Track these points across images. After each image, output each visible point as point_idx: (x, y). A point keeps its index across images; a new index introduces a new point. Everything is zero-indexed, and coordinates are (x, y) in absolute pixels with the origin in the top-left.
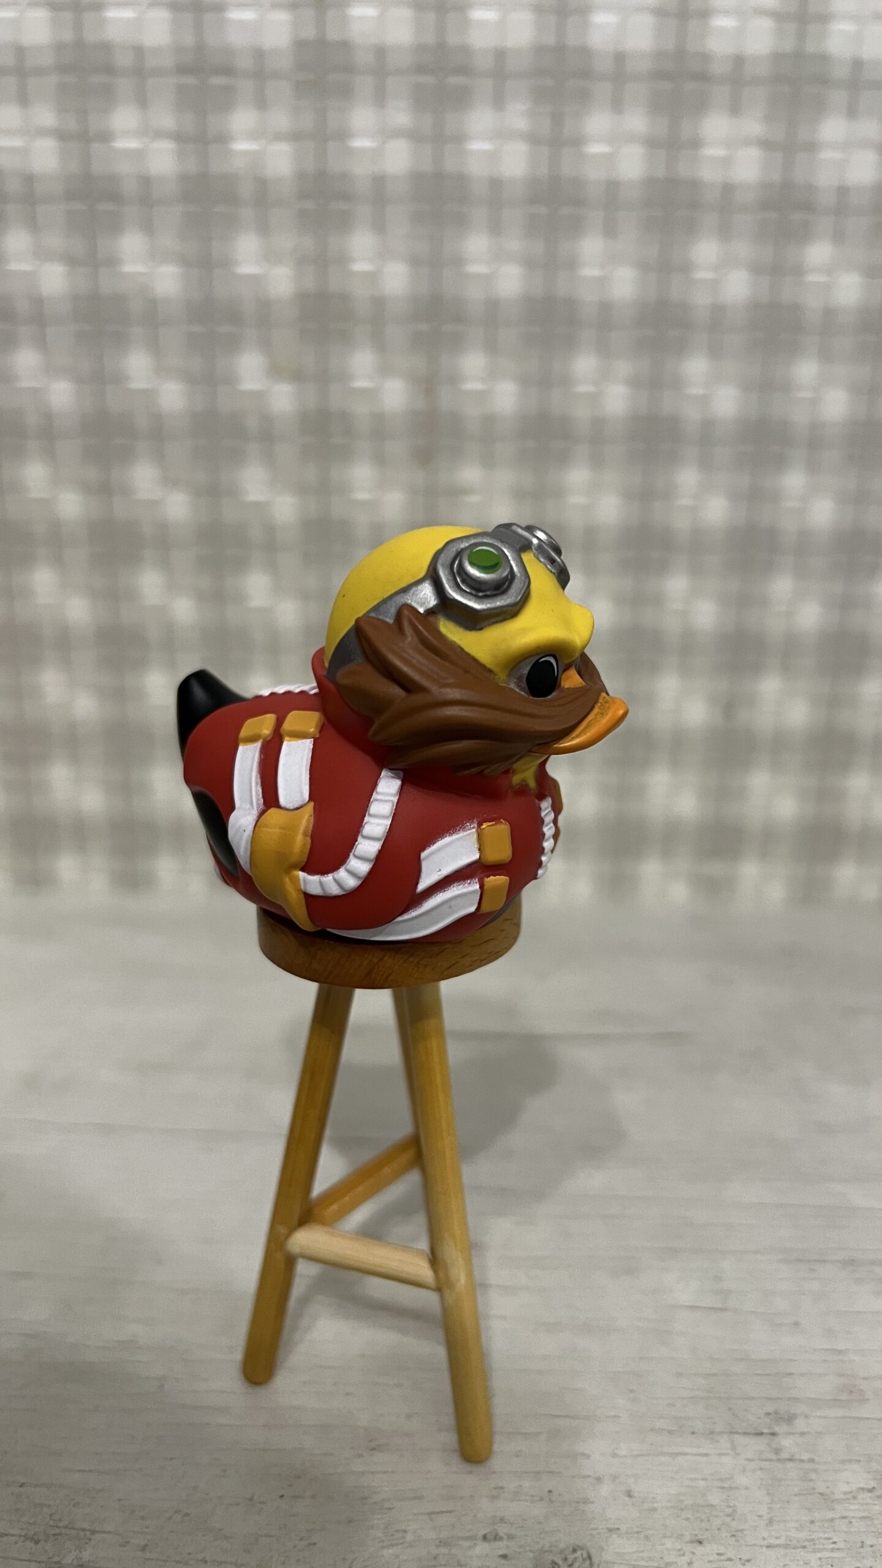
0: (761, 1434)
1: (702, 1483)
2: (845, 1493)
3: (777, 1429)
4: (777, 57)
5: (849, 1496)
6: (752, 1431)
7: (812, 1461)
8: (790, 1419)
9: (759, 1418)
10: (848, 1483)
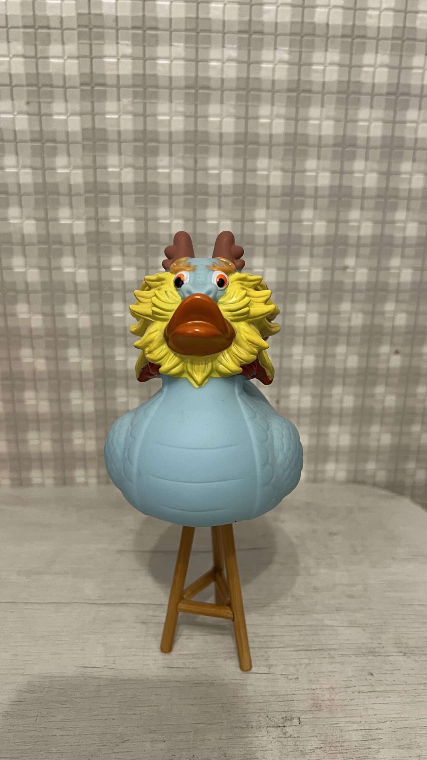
0: (280, 727)
1: (254, 749)
2: (310, 750)
3: (285, 724)
4: (286, 135)
5: (312, 751)
6: (276, 726)
7: (298, 737)
8: (291, 719)
9: (279, 720)
10: (312, 746)
